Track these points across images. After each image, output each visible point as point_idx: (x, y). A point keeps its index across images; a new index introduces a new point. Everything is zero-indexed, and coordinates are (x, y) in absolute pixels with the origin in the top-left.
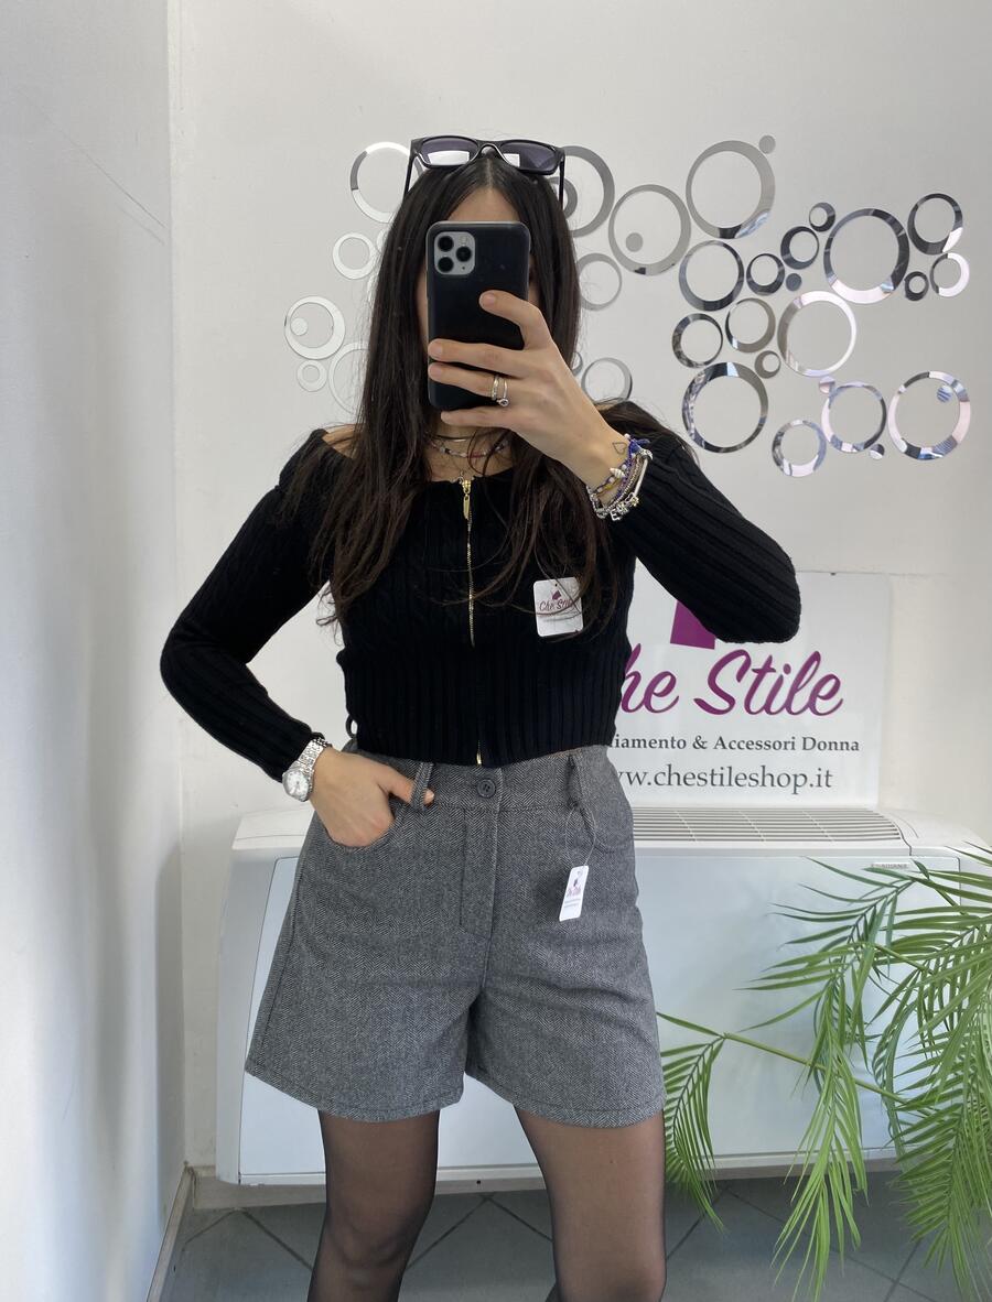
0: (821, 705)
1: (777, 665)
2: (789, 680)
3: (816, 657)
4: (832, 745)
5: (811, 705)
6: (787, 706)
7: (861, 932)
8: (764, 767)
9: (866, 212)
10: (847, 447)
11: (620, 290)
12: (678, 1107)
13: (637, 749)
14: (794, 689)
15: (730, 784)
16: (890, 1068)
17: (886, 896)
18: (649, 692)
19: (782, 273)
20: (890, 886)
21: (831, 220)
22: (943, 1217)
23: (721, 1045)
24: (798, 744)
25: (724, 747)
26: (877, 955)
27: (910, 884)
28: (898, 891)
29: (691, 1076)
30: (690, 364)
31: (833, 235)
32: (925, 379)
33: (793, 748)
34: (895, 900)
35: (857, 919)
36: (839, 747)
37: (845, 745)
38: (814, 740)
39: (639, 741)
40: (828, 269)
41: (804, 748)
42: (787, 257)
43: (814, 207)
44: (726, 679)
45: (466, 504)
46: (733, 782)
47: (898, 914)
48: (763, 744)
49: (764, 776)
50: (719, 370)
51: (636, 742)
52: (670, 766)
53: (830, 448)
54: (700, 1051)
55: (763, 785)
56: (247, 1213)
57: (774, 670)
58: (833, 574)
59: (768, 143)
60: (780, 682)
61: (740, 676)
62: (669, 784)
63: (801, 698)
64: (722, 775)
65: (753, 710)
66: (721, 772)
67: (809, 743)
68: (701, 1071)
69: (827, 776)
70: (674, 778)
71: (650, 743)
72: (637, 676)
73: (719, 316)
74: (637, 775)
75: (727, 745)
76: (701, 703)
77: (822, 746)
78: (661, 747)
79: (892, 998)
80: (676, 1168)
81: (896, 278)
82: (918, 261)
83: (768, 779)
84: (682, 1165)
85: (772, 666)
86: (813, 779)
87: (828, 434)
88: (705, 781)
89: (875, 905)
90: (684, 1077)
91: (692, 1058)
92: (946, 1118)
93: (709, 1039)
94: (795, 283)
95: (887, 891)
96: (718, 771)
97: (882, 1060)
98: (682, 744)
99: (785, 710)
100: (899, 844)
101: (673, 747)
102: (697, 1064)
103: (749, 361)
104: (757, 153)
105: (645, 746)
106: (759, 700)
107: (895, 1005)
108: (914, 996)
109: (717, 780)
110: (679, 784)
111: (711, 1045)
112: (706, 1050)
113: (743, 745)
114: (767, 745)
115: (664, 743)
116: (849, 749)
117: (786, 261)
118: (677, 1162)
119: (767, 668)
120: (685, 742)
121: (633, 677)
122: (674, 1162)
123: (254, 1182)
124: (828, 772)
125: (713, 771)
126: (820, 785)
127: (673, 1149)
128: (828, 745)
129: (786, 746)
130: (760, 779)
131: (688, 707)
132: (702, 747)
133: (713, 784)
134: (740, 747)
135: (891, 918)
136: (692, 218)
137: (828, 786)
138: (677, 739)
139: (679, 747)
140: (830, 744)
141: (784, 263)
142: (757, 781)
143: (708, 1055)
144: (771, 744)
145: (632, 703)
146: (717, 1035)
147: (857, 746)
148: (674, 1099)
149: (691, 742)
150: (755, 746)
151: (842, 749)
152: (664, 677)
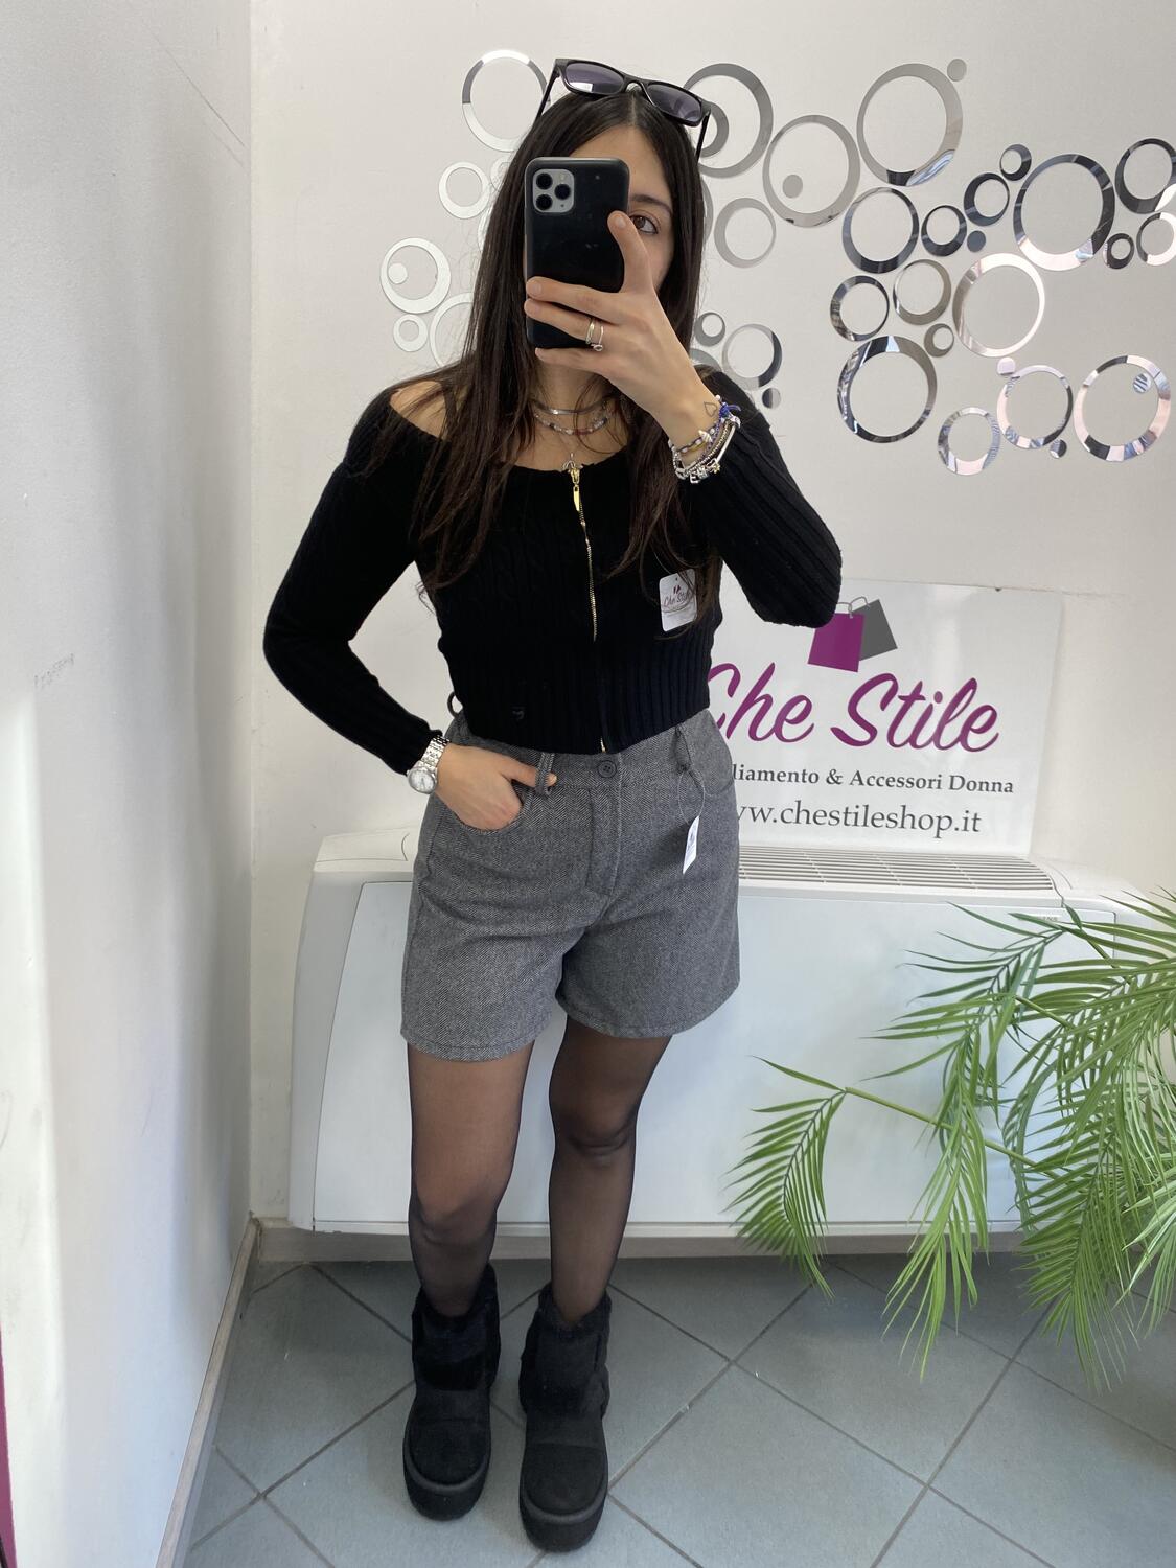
0: (974, 739)
1: (929, 693)
2: (940, 710)
3: (972, 685)
4: (983, 786)
5: (962, 739)
6: (935, 739)
7: (1003, 984)
8: (904, 807)
9: (1067, 159)
10: (1024, 442)
11: (772, 244)
12: (791, 1165)
13: (763, 782)
14: (946, 719)
15: (865, 825)
16: (1021, 1135)
17: (1033, 946)
18: (782, 717)
19: (963, 231)
20: (1039, 935)
21: (1026, 166)
22: (1068, 1281)
23: (841, 1100)
24: (945, 783)
25: (861, 783)
26: (1017, 1009)
27: (1060, 934)
28: (1046, 942)
29: (807, 1132)
30: (848, 335)
31: (1026, 185)
32: (1123, 365)
33: (939, 787)
34: (1041, 952)
35: (998, 970)
36: (990, 788)
37: (997, 786)
38: (963, 779)
39: (766, 773)
40: (1018, 228)
41: (952, 788)
42: (971, 210)
43: (1008, 149)
44: (869, 707)
45: (576, 496)
46: (869, 823)
47: (1042, 967)
48: (905, 781)
49: (904, 817)
50: (878, 346)
51: (763, 775)
52: (799, 802)
53: (1005, 444)
54: (817, 1106)
56: (317, 1268)
57: (923, 698)
58: (998, 590)
59: (957, 67)
60: (929, 712)
61: (884, 704)
62: (797, 821)
64: (857, 814)
65: (896, 742)
66: (857, 810)
67: (958, 782)
68: (817, 1127)
69: (975, 819)
70: (803, 815)
71: (778, 776)
72: (769, 700)
73: (887, 279)
74: (762, 811)
75: (864, 781)
76: (838, 733)
77: (972, 785)
78: (790, 780)
79: (1031, 1054)
80: (784, 1233)
81: (1098, 239)
82: (1125, 221)
83: (908, 820)
84: (790, 1229)
85: (921, 694)
86: (958, 822)
87: (1004, 425)
88: (838, 820)
89: (1019, 955)
90: (799, 1134)
91: (811, 1112)
92: (1078, 1179)
93: (827, 1093)
94: (978, 242)
95: (1035, 940)
96: (852, 810)
97: (1012, 1126)
98: (814, 778)
99: (933, 744)
100: (1050, 895)
101: (804, 781)
102: (813, 1120)
103: (917, 334)
104: (944, 80)
105: (772, 779)
106: (904, 732)
107: (1033, 1062)
108: (1054, 1055)
109: (851, 819)
110: (808, 822)
111: (830, 1100)
112: (825, 1104)
113: (882, 782)
114: (908, 782)
115: (794, 776)
116: (1000, 791)
117: (968, 216)
118: (785, 1227)
119: (916, 695)
120: (817, 776)
121: (764, 701)
122: (782, 1227)
123: (329, 1229)
124: (976, 815)
125: (847, 809)
126: (965, 829)
127: (782, 1212)
128: (978, 785)
129: (930, 784)
130: (899, 821)
131: (823, 737)
132: (836, 782)
133: (846, 824)
134: (878, 784)
135: (1034, 970)
136: (861, 158)
137: (975, 830)
138: (808, 772)
139: (810, 781)
140: (981, 783)
141: (966, 219)
142: (895, 822)
143: (825, 1111)
144: (915, 782)
145: (761, 731)
146: (837, 1089)
147: (1011, 788)
148: (786, 1158)
149: (824, 775)
150: (896, 783)
151: (994, 790)
152: (798, 702)
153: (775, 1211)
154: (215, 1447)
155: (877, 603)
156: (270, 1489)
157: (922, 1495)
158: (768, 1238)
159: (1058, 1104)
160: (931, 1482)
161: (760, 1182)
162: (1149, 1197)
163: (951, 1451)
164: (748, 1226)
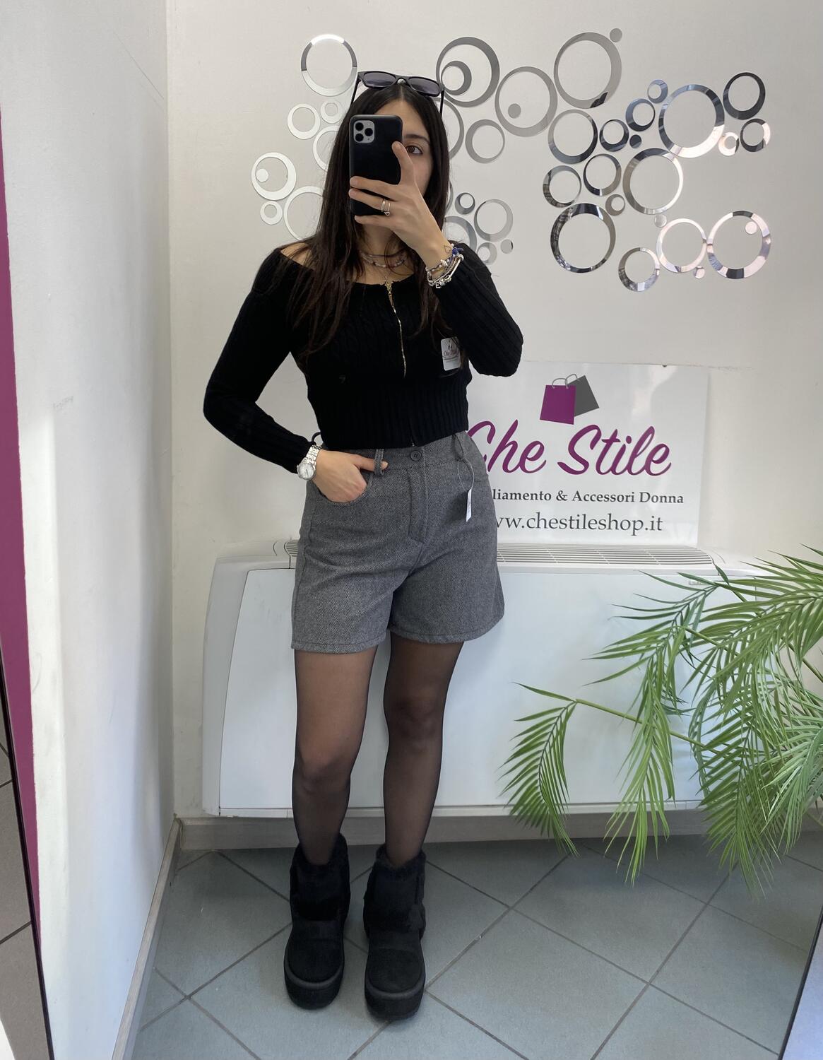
0: (655, 468)
1: (622, 437)
2: (630, 448)
3: (651, 431)
4: (663, 499)
5: (647, 468)
6: (629, 468)
7: (679, 624)
8: (610, 515)
9: (691, 88)
11: (503, 147)
12: (542, 757)
13: (514, 501)
14: (635, 455)
15: (584, 528)
17: (697, 597)
18: (524, 456)
19: (626, 135)
21: (664, 94)
23: (574, 706)
24: (637, 498)
25: (580, 500)
27: (715, 588)
28: (706, 594)
29: (552, 732)
30: (555, 204)
31: (665, 105)
33: (633, 501)
34: (702, 603)
35: (675, 615)
36: (668, 500)
37: (672, 499)
38: (648, 494)
39: (516, 494)
40: (662, 131)
41: (641, 501)
42: (629, 122)
43: (652, 83)
44: (582, 447)
46: (586, 526)
47: (703, 612)
48: (610, 498)
49: (610, 522)
51: (514, 496)
52: (538, 513)
54: (557, 713)
55: (610, 528)
56: (222, 854)
57: (619, 441)
58: (665, 366)
59: (616, 34)
60: (623, 450)
61: (593, 445)
62: (538, 527)
63: (639, 462)
64: (578, 521)
65: (602, 471)
66: (578, 518)
67: (645, 497)
68: (559, 728)
69: (659, 522)
70: (542, 523)
71: (524, 496)
72: (515, 444)
73: (579, 167)
74: (514, 520)
75: (582, 499)
76: (563, 466)
77: (655, 499)
78: (532, 499)
79: (698, 670)
80: (542, 811)
83: (613, 524)
84: (546, 807)
85: (617, 438)
86: (648, 525)
88: (566, 525)
89: (688, 604)
90: (547, 734)
91: (553, 718)
93: (564, 703)
94: (635, 141)
95: (698, 594)
96: (575, 518)
98: (548, 497)
99: (627, 471)
100: (711, 566)
101: (541, 499)
102: (556, 723)
103: (600, 202)
104: (608, 42)
105: (520, 498)
106: (607, 464)
107: (700, 676)
109: (574, 524)
110: (545, 527)
111: (566, 708)
112: (563, 712)
113: (594, 498)
114: (612, 498)
115: (534, 496)
116: (674, 502)
117: (629, 125)
118: (541, 808)
119: (614, 439)
120: (550, 495)
121: (512, 446)
122: (539, 808)
123: (230, 814)
124: (659, 519)
125: (571, 517)
126: (652, 529)
127: (539, 793)
128: (659, 498)
129: (627, 499)
130: (607, 524)
131: (553, 469)
132: (563, 499)
133: (571, 528)
134: (592, 500)
135: (699, 614)
136: (558, 93)
137: (659, 529)
138: (544, 493)
139: (545, 499)
140: (661, 497)
141: (629, 127)
142: (605, 525)
143: (563, 716)
144: (616, 498)
145: (511, 466)
146: (570, 700)
147: (682, 500)
148: (539, 752)
149: (554, 495)
150: (604, 498)
151: (670, 502)
152: (534, 446)
153: (534, 793)
154: (154, 968)
155: (584, 379)
156: (193, 993)
157: (644, 990)
158: (531, 815)
159: (718, 700)
160: (651, 981)
161: (522, 772)
162: (779, 756)
163: (666, 961)
164: (516, 807)
